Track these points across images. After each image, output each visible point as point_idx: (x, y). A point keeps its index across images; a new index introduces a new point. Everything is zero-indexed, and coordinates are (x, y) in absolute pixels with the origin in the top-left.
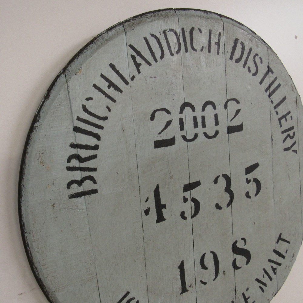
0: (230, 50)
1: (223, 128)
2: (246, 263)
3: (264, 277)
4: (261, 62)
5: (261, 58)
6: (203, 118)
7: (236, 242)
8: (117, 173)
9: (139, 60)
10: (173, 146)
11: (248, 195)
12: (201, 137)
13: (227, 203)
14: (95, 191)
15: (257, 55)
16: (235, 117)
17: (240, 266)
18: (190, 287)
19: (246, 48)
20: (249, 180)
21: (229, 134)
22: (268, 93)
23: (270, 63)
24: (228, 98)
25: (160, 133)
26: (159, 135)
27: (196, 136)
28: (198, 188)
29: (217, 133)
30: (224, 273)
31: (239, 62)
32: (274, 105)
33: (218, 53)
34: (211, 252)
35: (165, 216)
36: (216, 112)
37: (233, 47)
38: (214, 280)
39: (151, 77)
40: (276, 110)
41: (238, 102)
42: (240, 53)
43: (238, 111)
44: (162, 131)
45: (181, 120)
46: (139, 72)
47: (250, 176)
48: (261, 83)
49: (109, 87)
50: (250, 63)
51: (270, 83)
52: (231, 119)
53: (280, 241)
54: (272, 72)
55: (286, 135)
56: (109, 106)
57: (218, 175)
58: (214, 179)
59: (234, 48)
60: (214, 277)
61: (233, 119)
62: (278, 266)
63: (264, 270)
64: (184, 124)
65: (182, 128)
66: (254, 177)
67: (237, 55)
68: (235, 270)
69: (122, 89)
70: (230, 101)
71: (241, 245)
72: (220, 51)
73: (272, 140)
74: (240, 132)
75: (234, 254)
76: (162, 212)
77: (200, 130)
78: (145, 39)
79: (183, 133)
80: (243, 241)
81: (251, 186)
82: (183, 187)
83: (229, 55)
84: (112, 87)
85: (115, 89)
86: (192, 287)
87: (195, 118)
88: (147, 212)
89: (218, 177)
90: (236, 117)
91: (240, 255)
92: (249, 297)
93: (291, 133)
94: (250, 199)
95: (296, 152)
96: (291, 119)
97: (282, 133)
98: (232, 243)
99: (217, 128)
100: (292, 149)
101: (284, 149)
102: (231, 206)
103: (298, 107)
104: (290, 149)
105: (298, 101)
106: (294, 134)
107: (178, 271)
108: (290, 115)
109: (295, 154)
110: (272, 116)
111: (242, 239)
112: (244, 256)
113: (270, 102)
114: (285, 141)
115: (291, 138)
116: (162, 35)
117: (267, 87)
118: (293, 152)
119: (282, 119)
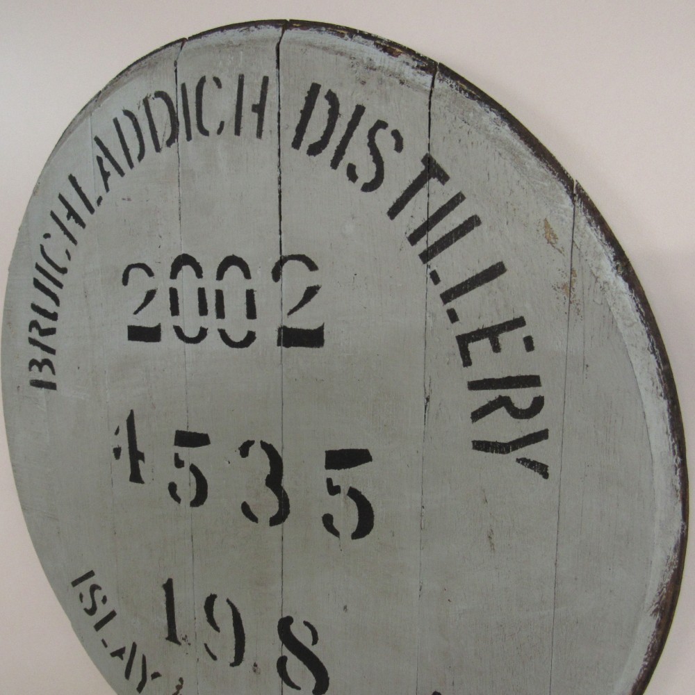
0: (295, 120)
1: (266, 329)
2: (312, 687)
4: (399, 147)
5: (396, 134)
6: (219, 295)
7: (290, 620)
8: (79, 368)
9: (108, 166)
10: (157, 343)
11: (329, 524)
12: (213, 338)
13: (271, 516)
14: (52, 386)
15: (381, 125)
16: (301, 305)
17: (297, 684)
18: (184, 639)
19: (342, 110)
20: (335, 484)
21: (284, 348)
22: (422, 245)
23: (434, 147)
24: (285, 253)
25: (136, 313)
26: (136, 316)
27: (203, 333)
28: (205, 449)
29: (251, 337)
30: (255, 668)
31: (319, 152)
32: (444, 286)
33: (259, 134)
34: (230, 602)
35: (143, 474)
36: (249, 284)
37: (301, 111)
38: (232, 665)
39: (124, 199)
40: (450, 305)
41: (312, 266)
42: (324, 127)
43: (311, 292)
44: (140, 309)
45: (173, 293)
46: (107, 189)
47: (341, 478)
48: (394, 212)
49: (68, 217)
50: (358, 152)
51: (431, 214)
52: (291, 308)
54: (444, 178)
55: (493, 399)
56: (69, 251)
57: (250, 439)
58: (240, 444)
59: (306, 114)
60: (233, 660)
61: (295, 309)
64: (180, 301)
65: (175, 310)
66: (351, 485)
67: (314, 133)
68: (284, 684)
69: (84, 220)
70: (290, 262)
72: (265, 127)
73: (428, 399)
74: (316, 349)
75: (284, 645)
76: (138, 464)
77: (211, 322)
78: (116, 121)
79: (177, 321)
80: (309, 632)
81: (342, 504)
82: (174, 432)
83: (290, 135)
84: (72, 217)
85: (76, 222)
86: (189, 645)
87: (201, 292)
89: (250, 443)
90: (306, 306)
91: (299, 657)
93: (521, 398)
94: (337, 538)
95: (543, 470)
96: (522, 346)
97: (474, 386)
98: (280, 617)
99: (252, 325)
100: (516, 451)
101: (473, 442)
102: (280, 526)
103: (579, 310)
104: (508, 451)
105: (577, 286)
106: (538, 404)
107: (163, 593)
108: (520, 333)
109: (535, 476)
110: (430, 321)
111: (306, 624)
112: (310, 669)
113: (429, 276)
114: (481, 418)
115: (516, 413)
116: (143, 107)
117: (416, 227)
118: (523, 464)
119: (474, 340)
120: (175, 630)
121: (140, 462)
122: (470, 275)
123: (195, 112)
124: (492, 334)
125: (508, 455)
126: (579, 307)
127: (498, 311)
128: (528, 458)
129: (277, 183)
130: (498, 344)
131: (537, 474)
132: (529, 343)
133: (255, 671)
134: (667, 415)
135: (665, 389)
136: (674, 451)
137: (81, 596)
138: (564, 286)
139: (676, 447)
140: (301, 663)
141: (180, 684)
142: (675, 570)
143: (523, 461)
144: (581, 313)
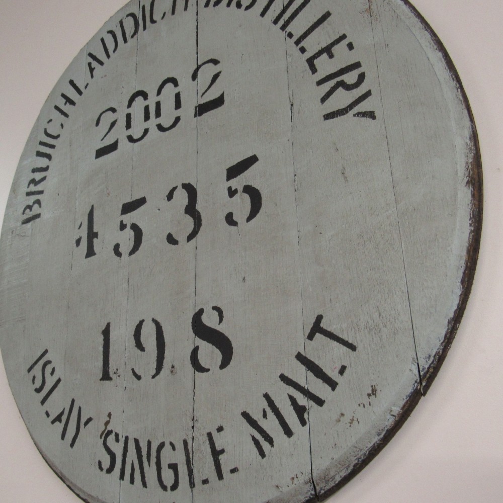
1: (187, 111)
2: (219, 363)
3: (265, 415)
6: (158, 104)
7: (201, 311)
8: (58, 195)
9: (94, 64)
10: (115, 151)
11: (230, 220)
12: (154, 132)
13: (188, 234)
14: (38, 216)
16: (210, 87)
17: (207, 367)
18: (115, 373)
20: (233, 189)
21: (198, 117)
24: (199, 64)
25: (102, 139)
26: (102, 142)
27: (146, 132)
28: (142, 208)
29: (178, 119)
30: (173, 369)
31: (219, 3)
32: (295, 38)
33: (186, 9)
34: (154, 321)
36: (177, 90)
38: (153, 377)
39: (102, 77)
40: (300, 46)
41: (216, 63)
43: (216, 77)
44: (105, 136)
45: (129, 116)
46: (92, 76)
47: (238, 183)
48: (263, 14)
49: (65, 104)
51: (285, 5)
52: (204, 91)
53: (318, 335)
55: (333, 85)
56: (63, 123)
57: (175, 186)
58: (168, 192)
60: (154, 372)
61: (206, 91)
62: (312, 403)
63: (267, 396)
64: (132, 120)
65: (128, 126)
66: (245, 184)
68: (196, 372)
69: (75, 101)
70: (203, 67)
71: (210, 320)
72: (189, 4)
73: (292, 105)
74: (219, 108)
75: (196, 337)
76: (93, 242)
77: (152, 123)
78: (102, 39)
79: (130, 132)
80: (216, 313)
81: (239, 201)
82: (121, 206)
83: (203, 3)
84: (68, 103)
85: (70, 104)
86: (119, 376)
87: (147, 108)
88: (78, 242)
89: (174, 189)
90: (213, 86)
91: (209, 341)
92: (222, 451)
93: (350, 78)
94: (236, 227)
95: (371, 115)
96: (347, 49)
97: (319, 83)
98: (194, 313)
99: (178, 113)
100: (353, 110)
101: (324, 116)
102: (194, 239)
103: (377, 19)
104: (347, 112)
105: (374, 7)
106: (362, 77)
107: (102, 337)
108: (344, 43)
109: (367, 121)
110: (289, 60)
111: (215, 308)
112: (217, 347)
113: (287, 36)
114: (327, 99)
115: (348, 87)
116: (119, 25)
117: (277, 15)
118: (358, 116)
119: (316, 58)
120: (109, 368)
121: (95, 240)
122: (310, 24)
123: (149, 16)
124: (328, 50)
125: (348, 114)
126: (377, 17)
127: (329, 37)
128: (360, 111)
129: (196, 28)
130: (332, 53)
131: (368, 119)
132: (350, 46)
133: (172, 372)
134: (443, 60)
135: (438, 47)
136: (453, 79)
137: (34, 378)
138: (366, 10)
139: (454, 77)
140: (210, 345)
141: (108, 419)
142: (474, 153)
143: (358, 114)
144: (378, 19)
